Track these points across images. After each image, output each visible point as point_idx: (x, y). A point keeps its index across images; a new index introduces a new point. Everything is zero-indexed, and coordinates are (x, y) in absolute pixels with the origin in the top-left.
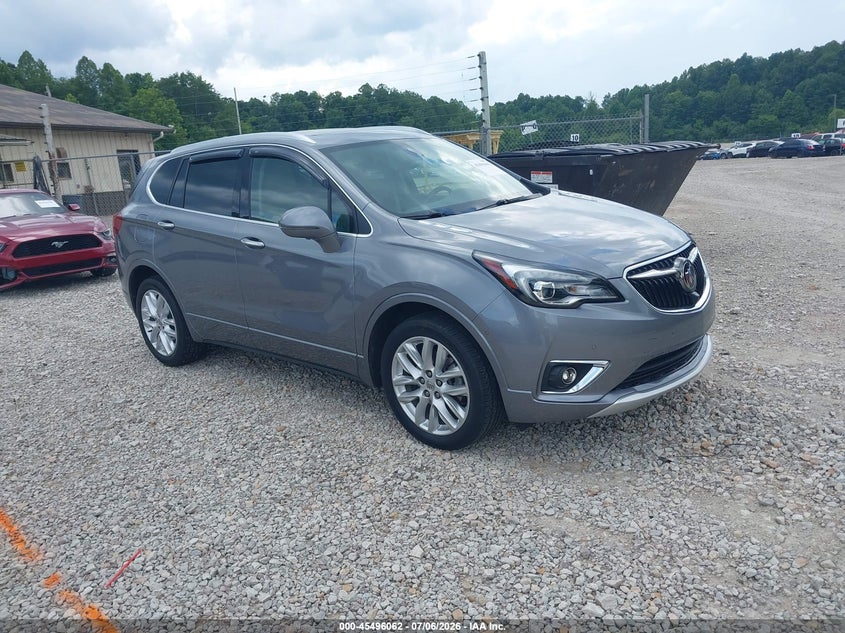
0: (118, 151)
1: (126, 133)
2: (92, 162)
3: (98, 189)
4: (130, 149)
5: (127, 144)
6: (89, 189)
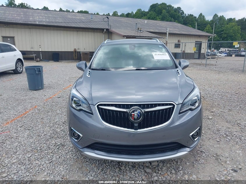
0: (196, 41)
1: (200, 36)
2: (187, 44)
3: (186, 52)
4: (200, 41)
5: (199, 40)
6: (184, 51)
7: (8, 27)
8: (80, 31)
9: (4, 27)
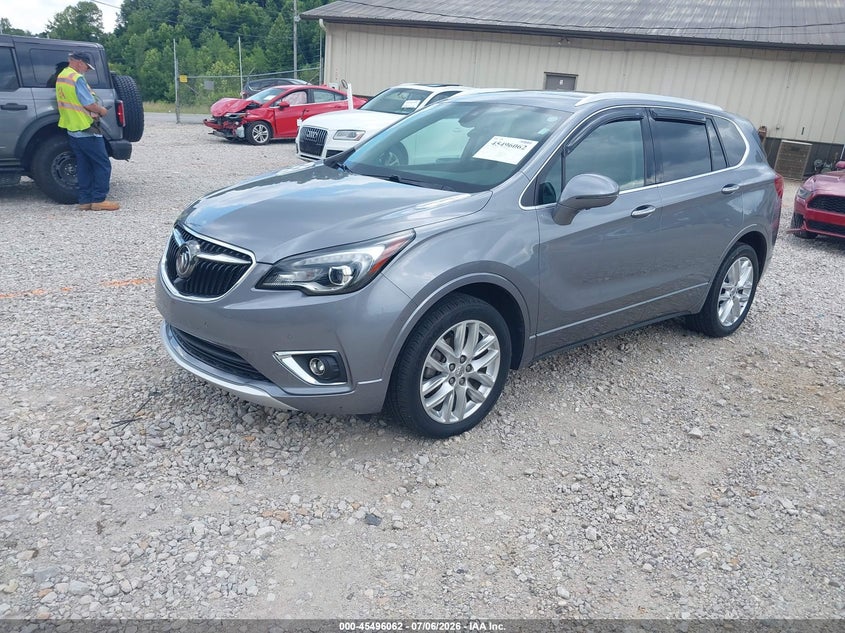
7: (567, 46)
8: (801, 60)
9: (558, 46)
